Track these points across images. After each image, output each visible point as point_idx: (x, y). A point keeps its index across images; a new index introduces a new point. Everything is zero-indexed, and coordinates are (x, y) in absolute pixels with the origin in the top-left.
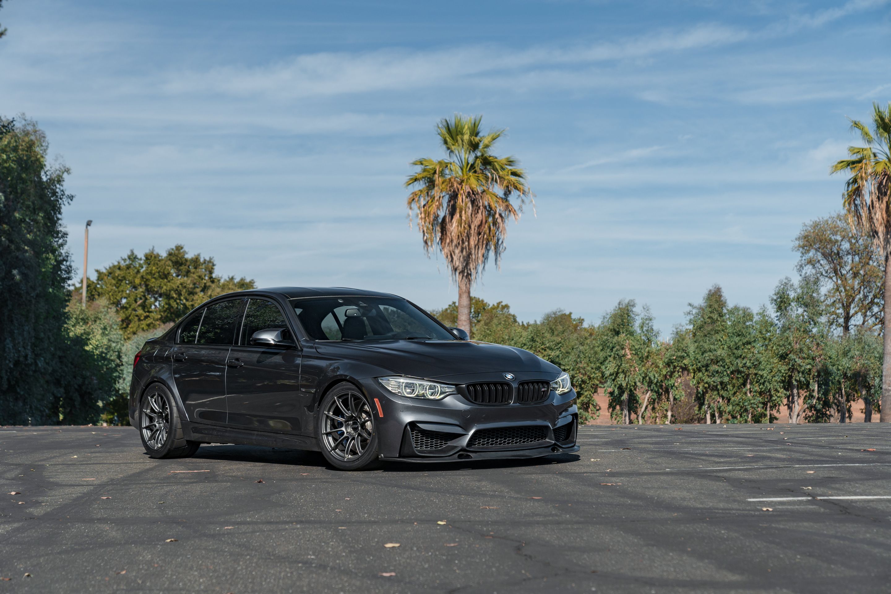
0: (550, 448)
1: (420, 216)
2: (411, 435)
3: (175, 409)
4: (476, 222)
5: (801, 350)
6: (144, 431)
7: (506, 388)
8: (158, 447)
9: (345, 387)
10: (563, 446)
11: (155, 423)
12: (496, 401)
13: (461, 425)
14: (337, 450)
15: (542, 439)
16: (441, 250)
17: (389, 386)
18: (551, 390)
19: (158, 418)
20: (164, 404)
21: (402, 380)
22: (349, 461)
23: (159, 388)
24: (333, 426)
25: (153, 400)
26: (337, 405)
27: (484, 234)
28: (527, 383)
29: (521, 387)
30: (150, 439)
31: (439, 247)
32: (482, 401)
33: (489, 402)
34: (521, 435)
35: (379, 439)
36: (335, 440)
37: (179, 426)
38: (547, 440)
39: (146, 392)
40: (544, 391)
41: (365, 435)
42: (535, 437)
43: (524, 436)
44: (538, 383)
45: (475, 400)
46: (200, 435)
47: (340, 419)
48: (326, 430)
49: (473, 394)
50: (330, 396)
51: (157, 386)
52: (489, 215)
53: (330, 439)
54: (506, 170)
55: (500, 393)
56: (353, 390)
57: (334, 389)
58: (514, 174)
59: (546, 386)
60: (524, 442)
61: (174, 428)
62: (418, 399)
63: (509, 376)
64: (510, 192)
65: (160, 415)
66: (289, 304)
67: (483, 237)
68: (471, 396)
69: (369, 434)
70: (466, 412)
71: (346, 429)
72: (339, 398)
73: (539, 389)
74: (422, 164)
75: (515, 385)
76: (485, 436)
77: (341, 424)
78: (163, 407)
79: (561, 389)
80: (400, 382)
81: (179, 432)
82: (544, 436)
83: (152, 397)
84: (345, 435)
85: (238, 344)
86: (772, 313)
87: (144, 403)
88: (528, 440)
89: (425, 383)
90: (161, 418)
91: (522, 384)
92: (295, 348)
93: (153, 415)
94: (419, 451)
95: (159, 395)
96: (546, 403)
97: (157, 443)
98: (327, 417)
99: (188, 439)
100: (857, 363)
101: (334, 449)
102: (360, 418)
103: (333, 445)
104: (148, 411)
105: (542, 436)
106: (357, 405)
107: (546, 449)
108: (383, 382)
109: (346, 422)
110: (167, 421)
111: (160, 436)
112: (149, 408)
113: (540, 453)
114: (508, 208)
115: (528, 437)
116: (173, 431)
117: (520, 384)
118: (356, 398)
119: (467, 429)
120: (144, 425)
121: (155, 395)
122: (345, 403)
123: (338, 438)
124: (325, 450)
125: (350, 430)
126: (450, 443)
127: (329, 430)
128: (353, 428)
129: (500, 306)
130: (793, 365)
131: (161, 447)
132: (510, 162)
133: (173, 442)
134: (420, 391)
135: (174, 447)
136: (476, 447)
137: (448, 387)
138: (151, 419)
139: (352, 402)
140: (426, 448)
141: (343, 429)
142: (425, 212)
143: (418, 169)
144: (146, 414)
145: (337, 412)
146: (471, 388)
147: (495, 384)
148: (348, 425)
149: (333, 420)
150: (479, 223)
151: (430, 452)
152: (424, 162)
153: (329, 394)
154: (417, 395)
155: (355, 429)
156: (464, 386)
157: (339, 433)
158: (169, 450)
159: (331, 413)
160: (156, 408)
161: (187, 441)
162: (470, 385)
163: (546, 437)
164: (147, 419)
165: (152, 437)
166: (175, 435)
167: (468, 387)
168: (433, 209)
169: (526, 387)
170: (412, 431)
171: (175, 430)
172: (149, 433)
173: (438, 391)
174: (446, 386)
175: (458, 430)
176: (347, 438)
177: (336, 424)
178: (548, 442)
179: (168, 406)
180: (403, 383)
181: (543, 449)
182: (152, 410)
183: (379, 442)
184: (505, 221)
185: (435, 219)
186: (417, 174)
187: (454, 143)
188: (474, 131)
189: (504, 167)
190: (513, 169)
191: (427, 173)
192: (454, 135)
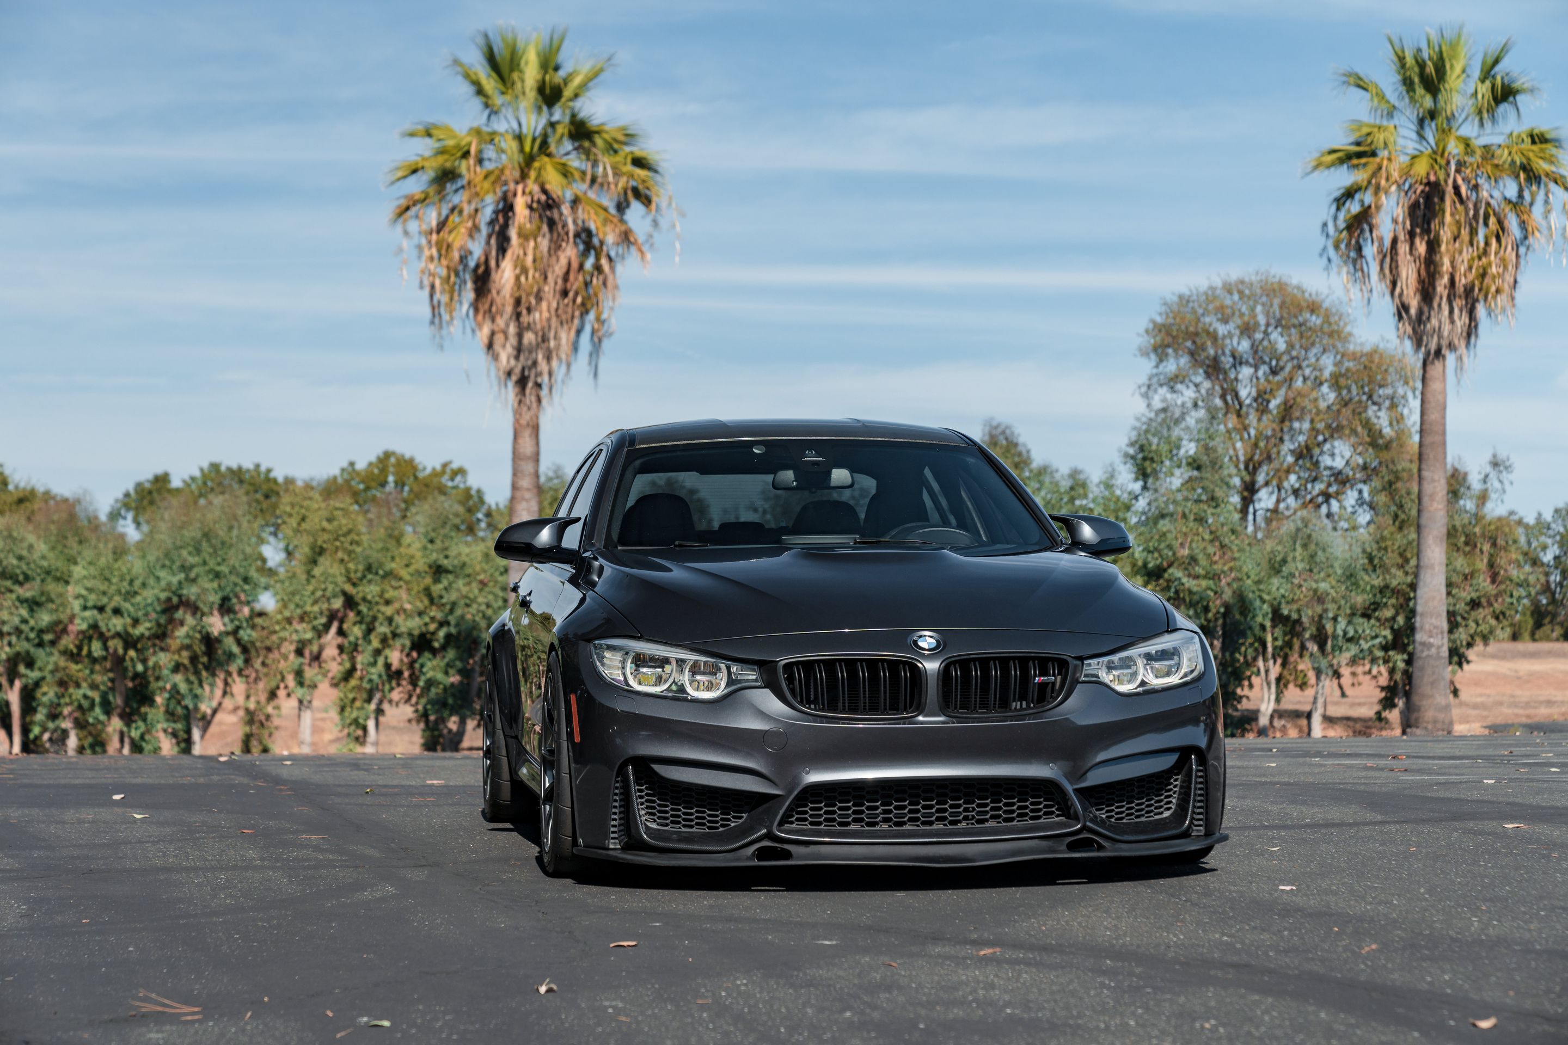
1: (427, 253)
4: (559, 269)
5: (1193, 560)
16: (473, 331)
27: (577, 294)
31: (470, 323)
52: (585, 254)
54: (622, 154)
58: (639, 162)
64: (628, 206)
67: (574, 301)
74: (429, 135)
100: (1300, 586)
114: (626, 237)
129: (448, 470)
130: (1177, 592)
132: (630, 137)
142: (439, 245)
143: (422, 148)
150: (564, 270)
152: (434, 132)
168: (458, 238)
184: (619, 268)
185: (463, 259)
186: (419, 159)
187: (503, 89)
188: (548, 63)
189: (616, 146)
190: (638, 153)
191: (446, 157)
192: (505, 70)
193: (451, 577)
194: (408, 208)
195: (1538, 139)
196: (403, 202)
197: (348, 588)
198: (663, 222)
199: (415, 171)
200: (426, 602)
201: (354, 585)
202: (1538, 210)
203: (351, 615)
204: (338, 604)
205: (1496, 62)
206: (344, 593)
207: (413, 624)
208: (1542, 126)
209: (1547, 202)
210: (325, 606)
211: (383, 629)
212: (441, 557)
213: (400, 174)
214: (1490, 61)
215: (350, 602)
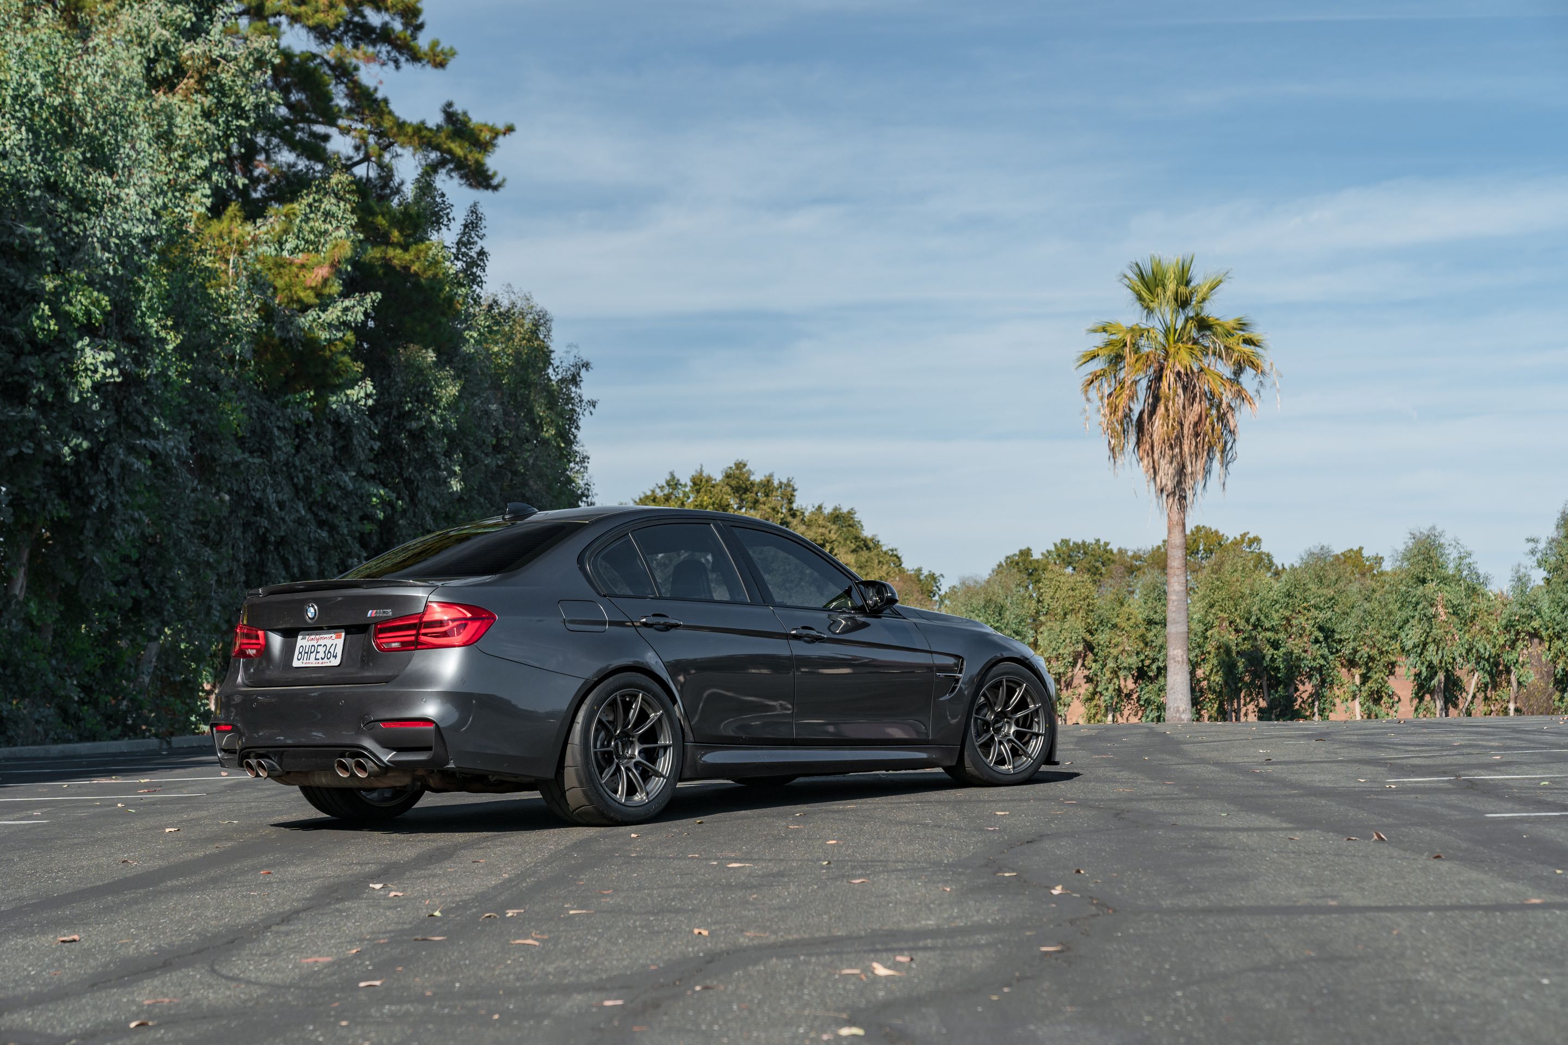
1: (1102, 412)
4: (1192, 417)
16: (1137, 461)
27: (1205, 435)
52: (1212, 405)
54: (1236, 337)
58: (1248, 342)
64: (1242, 370)
67: (1204, 440)
74: (1105, 331)
114: (1240, 394)
129: (1246, 540)
132: (1242, 326)
142: (1111, 405)
143: (1099, 339)
150: (1196, 418)
152: (1108, 329)
168: (1122, 402)
184: (1237, 414)
185: (1127, 416)
186: (1096, 348)
187: (1152, 298)
188: (1184, 280)
189: (1233, 332)
190: (1247, 335)
191: (1111, 347)
192: (1152, 287)
193: (1158, 627)
194: (1092, 381)
196: (1090, 377)
197: (1089, 637)
198: (1267, 382)
199: (1095, 357)
200: (1142, 645)
201: (1092, 634)
203: (1090, 656)
204: (1080, 647)
206: (1084, 640)
207: (1134, 661)
210: (1072, 649)
211: (1111, 664)
212: (1152, 613)
213: (1084, 360)
215: (1089, 647)
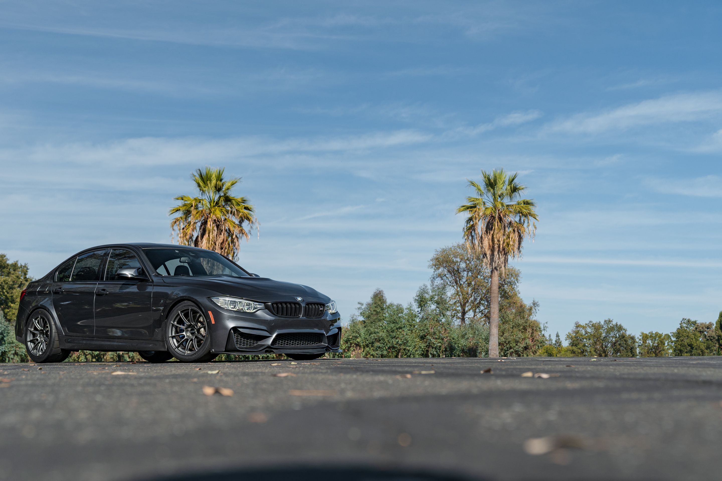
0: (325, 349)
1: (180, 236)
2: (234, 337)
3: (54, 327)
4: (220, 240)
5: (435, 333)
6: (29, 343)
7: (297, 306)
8: (39, 354)
9: (186, 304)
10: (333, 348)
11: (38, 338)
12: (290, 315)
13: (268, 331)
14: (179, 348)
15: (319, 342)
17: (219, 303)
18: (325, 310)
19: (40, 334)
20: (45, 323)
21: (227, 299)
22: (188, 355)
23: (42, 313)
24: (177, 332)
25: (37, 321)
26: (180, 317)
27: (225, 248)
28: (311, 304)
29: (307, 306)
30: (33, 349)
32: (282, 315)
33: (286, 315)
34: (306, 339)
35: (211, 339)
36: (178, 341)
37: (57, 338)
38: (322, 344)
39: (31, 316)
40: (321, 310)
41: (200, 337)
42: (315, 341)
43: (308, 340)
44: (317, 304)
45: (277, 314)
46: (73, 344)
47: (182, 327)
48: (172, 334)
49: (276, 309)
50: (175, 310)
51: (40, 311)
52: (229, 236)
53: (175, 340)
54: (241, 206)
55: (294, 310)
56: (192, 306)
57: (178, 306)
58: (246, 208)
59: (323, 307)
60: (308, 344)
61: (52, 340)
62: (238, 312)
63: (299, 299)
64: (243, 221)
65: (42, 332)
66: (142, 252)
67: (225, 251)
68: (274, 311)
69: (204, 337)
70: (271, 321)
71: (186, 334)
72: (182, 312)
73: (319, 308)
74: (182, 199)
75: (303, 305)
76: (283, 338)
77: (182, 331)
78: (45, 326)
79: (331, 311)
80: (226, 300)
81: (57, 343)
82: (321, 341)
83: (36, 319)
84: (186, 337)
85: (103, 280)
86: (416, 308)
87: (29, 324)
88: (310, 343)
89: (243, 301)
90: (42, 334)
91: (308, 304)
92: (147, 281)
93: (36, 332)
94: (239, 348)
95: (41, 317)
96: (322, 318)
97: (39, 352)
98: (173, 325)
99: (63, 348)
101: (178, 347)
102: (197, 326)
103: (177, 345)
104: (32, 329)
105: (319, 341)
106: (194, 317)
107: (322, 350)
108: (214, 300)
109: (186, 329)
110: (47, 336)
111: (42, 346)
112: (33, 327)
113: (319, 351)
114: (242, 231)
115: (311, 341)
116: (52, 343)
117: (306, 305)
118: (195, 312)
119: (271, 333)
120: (28, 340)
121: (38, 317)
122: (186, 316)
123: (179, 340)
124: (171, 348)
125: (189, 334)
126: (260, 343)
127: (173, 334)
128: (191, 333)
130: (429, 343)
131: (41, 355)
132: (244, 201)
133: (51, 350)
134: (240, 307)
135: (52, 353)
136: (276, 346)
137: (259, 305)
138: (34, 335)
139: (191, 315)
140: (243, 345)
141: (184, 333)
142: (183, 233)
143: (180, 203)
144: (31, 331)
145: (181, 322)
146: (275, 306)
147: (290, 303)
148: (188, 331)
149: (176, 327)
150: (222, 241)
151: (246, 348)
152: (184, 198)
153: (175, 309)
154: (238, 310)
155: (192, 334)
156: (270, 303)
157: (181, 336)
158: (48, 355)
159: (176, 323)
160: (39, 327)
161: (62, 349)
162: (274, 303)
163: (322, 342)
164: (31, 335)
165: (35, 348)
166: (53, 345)
167: (272, 304)
168: (189, 231)
169: (310, 306)
170: (234, 334)
171: (54, 342)
172: (33, 345)
173: (252, 307)
174: (258, 304)
175: (266, 334)
176: (187, 340)
177: (178, 330)
178: (323, 345)
179: (48, 325)
180: (229, 301)
181: (320, 349)
182: (36, 329)
183: (211, 342)
184: (240, 240)
185: (191, 238)
186: (179, 207)
187: (205, 186)
188: (219, 178)
189: (239, 203)
190: (246, 205)
191: (185, 207)
192: (205, 180)
194: (176, 222)
195: (527, 203)
196: (175, 220)
198: (254, 227)
199: (177, 210)
202: (525, 225)
205: (513, 180)
208: (528, 199)
209: (528, 222)
213: (173, 212)
214: (511, 179)
